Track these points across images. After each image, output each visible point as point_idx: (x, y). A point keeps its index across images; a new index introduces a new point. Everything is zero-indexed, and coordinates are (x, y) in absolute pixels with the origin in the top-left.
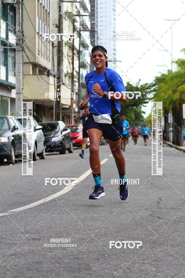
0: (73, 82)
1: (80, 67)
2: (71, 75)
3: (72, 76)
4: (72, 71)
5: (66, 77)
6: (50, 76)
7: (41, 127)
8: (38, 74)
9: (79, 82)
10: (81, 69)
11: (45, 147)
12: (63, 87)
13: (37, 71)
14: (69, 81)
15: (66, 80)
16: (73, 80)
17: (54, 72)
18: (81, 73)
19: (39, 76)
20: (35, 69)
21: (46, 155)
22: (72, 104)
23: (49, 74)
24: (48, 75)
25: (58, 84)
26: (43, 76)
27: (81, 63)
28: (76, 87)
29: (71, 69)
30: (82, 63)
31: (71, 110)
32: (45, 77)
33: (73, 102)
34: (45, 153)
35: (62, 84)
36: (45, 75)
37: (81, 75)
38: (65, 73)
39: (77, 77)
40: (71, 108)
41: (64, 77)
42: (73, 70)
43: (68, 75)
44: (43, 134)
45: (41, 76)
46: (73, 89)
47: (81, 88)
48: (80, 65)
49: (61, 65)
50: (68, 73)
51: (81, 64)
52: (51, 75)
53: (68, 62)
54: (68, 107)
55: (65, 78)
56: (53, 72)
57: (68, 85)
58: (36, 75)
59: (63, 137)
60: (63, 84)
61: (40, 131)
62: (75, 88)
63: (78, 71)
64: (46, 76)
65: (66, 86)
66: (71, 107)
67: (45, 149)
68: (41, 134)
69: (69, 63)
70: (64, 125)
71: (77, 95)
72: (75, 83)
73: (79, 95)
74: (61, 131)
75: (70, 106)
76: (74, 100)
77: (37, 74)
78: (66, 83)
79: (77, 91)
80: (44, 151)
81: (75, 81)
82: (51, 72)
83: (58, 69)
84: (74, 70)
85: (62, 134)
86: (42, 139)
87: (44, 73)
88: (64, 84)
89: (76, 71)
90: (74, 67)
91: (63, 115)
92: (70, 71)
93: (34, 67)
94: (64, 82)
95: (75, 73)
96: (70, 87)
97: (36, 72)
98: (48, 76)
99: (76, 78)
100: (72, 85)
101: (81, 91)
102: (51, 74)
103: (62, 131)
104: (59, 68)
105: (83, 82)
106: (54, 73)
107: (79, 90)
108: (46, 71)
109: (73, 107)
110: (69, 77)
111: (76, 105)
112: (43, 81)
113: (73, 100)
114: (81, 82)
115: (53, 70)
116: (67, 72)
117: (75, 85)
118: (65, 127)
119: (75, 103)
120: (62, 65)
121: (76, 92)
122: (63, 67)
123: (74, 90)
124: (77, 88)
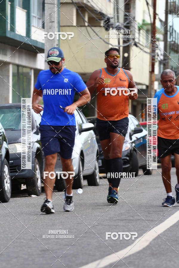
0: (154, 41)
1: (167, 12)
2: (150, 27)
3: (153, 30)
4: (152, 20)
5: (141, 31)
6: (111, 29)
7: (91, 125)
8: (88, 26)
9: (165, 40)
10: (170, 16)
11: (99, 163)
12: (134, 50)
13: (86, 19)
14: (147, 39)
15: (142, 38)
16: (153, 36)
17: (118, 22)
18: (170, 24)
19: (89, 28)
20: (82, 15)
21: (100, 178)
22: (152, 82)
23: (108, 26)
24: (106, 26)
25: (126, 45)
26: (97, 29)
27: (170, 5)
28: (160, 50)
29: (150, 15)
30: (172, 4)
31: (149, 93)
32: (100, 31)
33: (153, 78)
34: (98, 175)
35: (133, 43)
36: (101, 26)
37: (170, 27)
38: (139, 23)
39: (162, 30)
40: (149, 90)
41: (137, 31)
42: (155, 18)
43: (145, 28)
44: (95, 138)
45: (93, 28)
46: (153, 54)
47: (170, 53)
48: (169, 8)
49: (132, 9)
50: (144, 24)
51: (171, 7)
52: (113, 28)
53: (145, 3)
54: (144, 87)
55: (139, 33)
56: (116, 21)
57: (146, 47)
58: (85, 26)
59: (134, 145)
60: (136, 45)
61: (91, 133)
62: (157, 51)
63: (163, 19)
64: (103, 29)
65: (141, 49)
66: (149, 87)
67: (99, 167)
68: (92, 138)
69: (148, 4)
70: (136, 123)
71: (162, 66)
72: (157, 43)
73: (164, 65)
74: (130, 134)
75: (147, 87)
76: (156, 75)
77: (86, 24)
78: (141, 43)
79: (162, 58)
80: (97, 171)
81: (158, 40)
82: (112, 21)
83: (125, 15)
84: (157, 17)
85: (131, 139)
86: (94, 147)
87: (100, 23)
88: (138, 45)
89: (161, 21)
90: (157, 12)
91: (135, 103)
92: (149, 20)
93: (80, 12)
94: (137, 40)
95: (158, 24)
96: (148, 50)
97: (84, 21)
98: (107, 29)
99: (160, 33)
100: (153, 46)
101: (168, 59)
102: (112, 25)
103: (132, 133)
104: (127, 14)
105: (173, 41)
106: (117, 24)
107: (165, 55)
108: (102, 19)
109: (153, 89)
110: (147, 31)
111: (159, 84)
112: (96, 38)
113: (153, 75)
114: (169, 40)
115: (116, 17)
116: (144, 21)
117: (157, 47)
118: (137, 126)
119: (156, 80)
120: (134, 8)
121: (159, 59)
122: (134, 13)
123: (156, 57)
124: (162, 52)
